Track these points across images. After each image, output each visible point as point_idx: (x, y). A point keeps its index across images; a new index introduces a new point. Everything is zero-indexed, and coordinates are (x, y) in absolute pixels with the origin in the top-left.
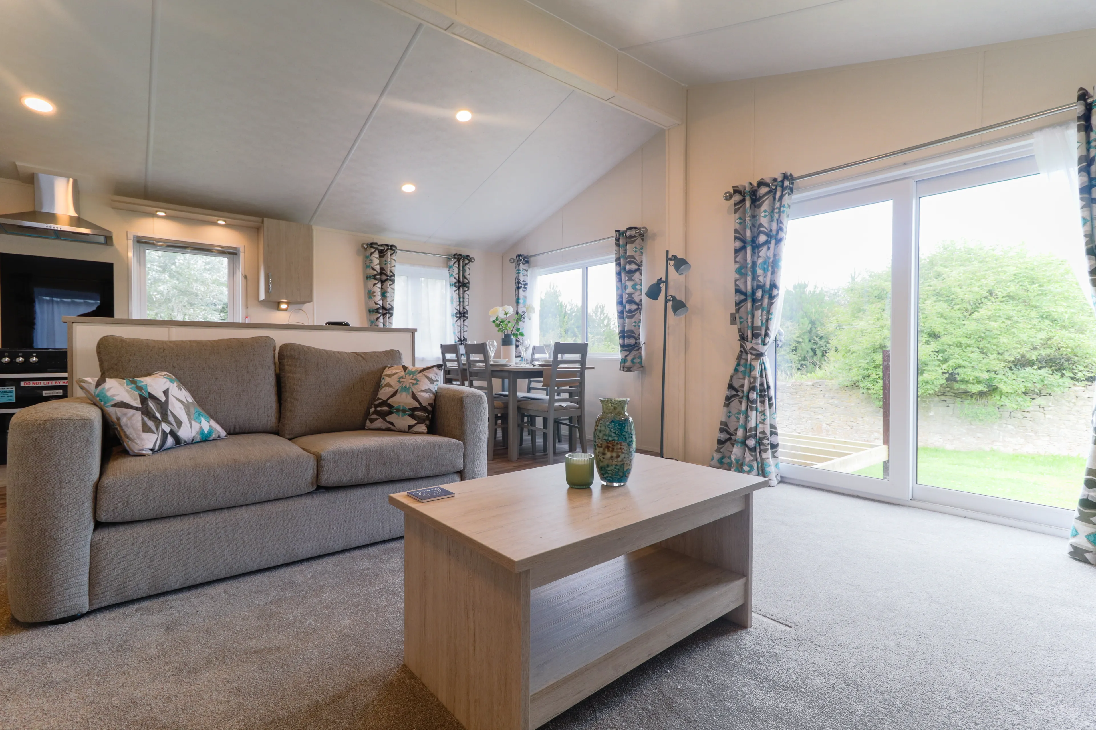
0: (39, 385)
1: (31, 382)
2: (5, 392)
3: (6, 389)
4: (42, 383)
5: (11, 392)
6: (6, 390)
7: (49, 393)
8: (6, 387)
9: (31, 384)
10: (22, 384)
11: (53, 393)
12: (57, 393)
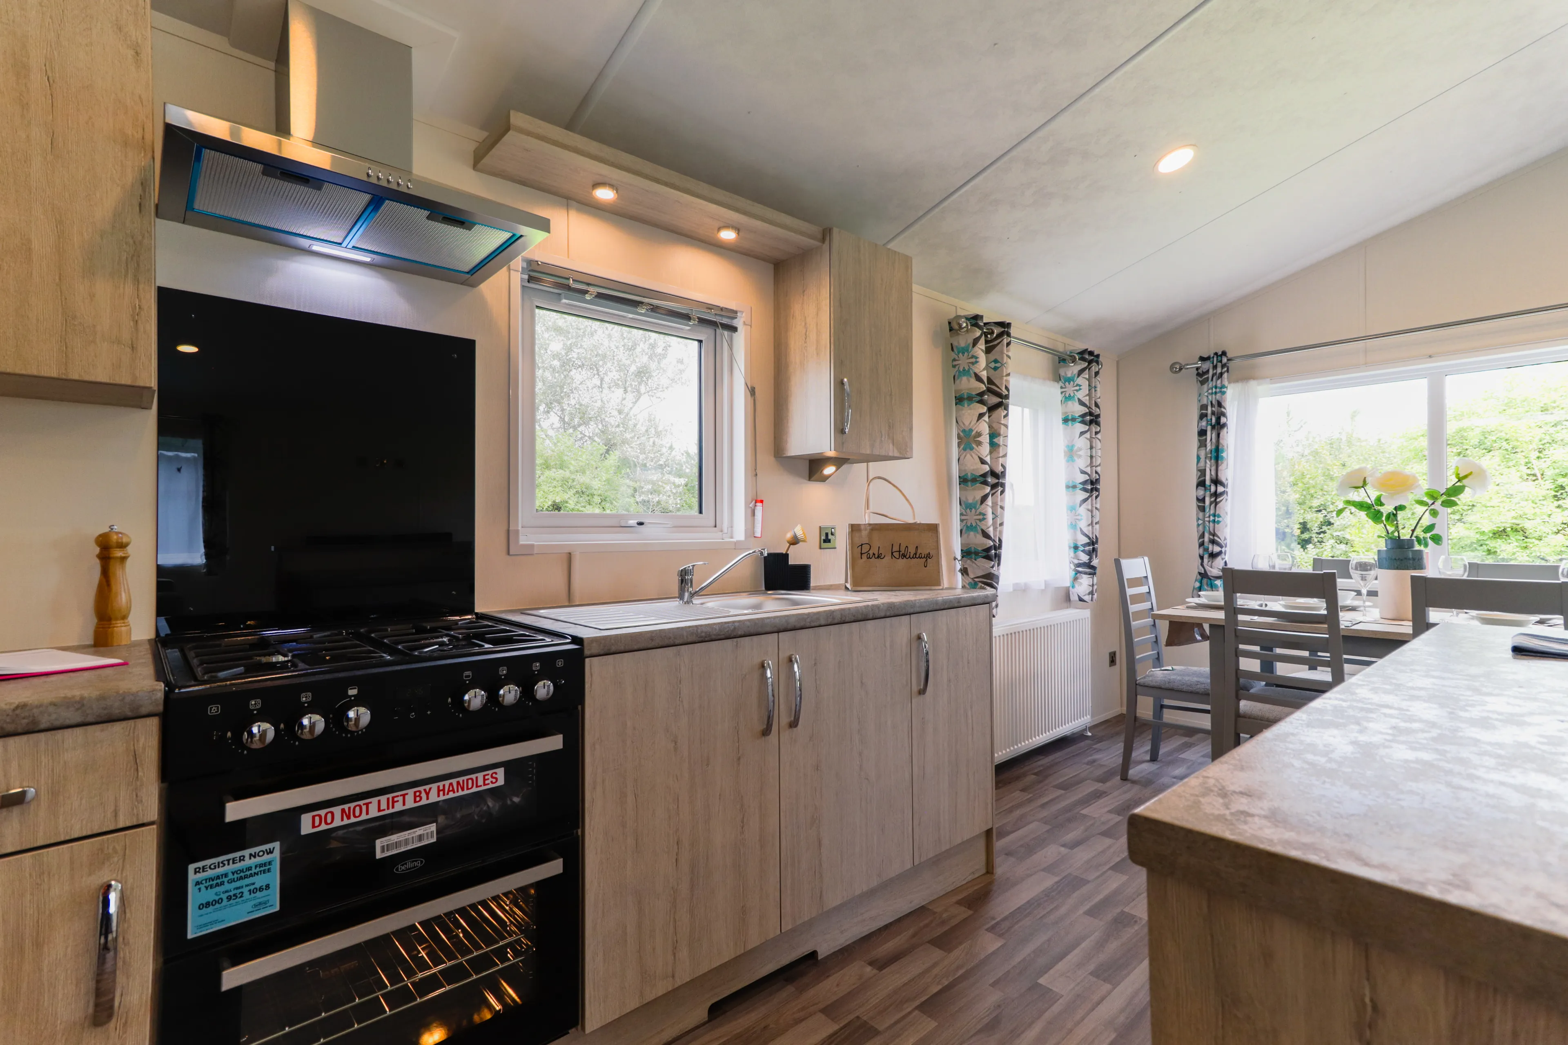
0: (364, 817)
1: (337, 810)
2: (244, 874)
3: (248, 858)
4: (374, 809)
5: (265, 867)
6: (248, 862)
7: (397, 845)
8: (246, 853)
9: (337, 819)
10: (306, 826)
11: (406, 842)
12: (420, 838)
